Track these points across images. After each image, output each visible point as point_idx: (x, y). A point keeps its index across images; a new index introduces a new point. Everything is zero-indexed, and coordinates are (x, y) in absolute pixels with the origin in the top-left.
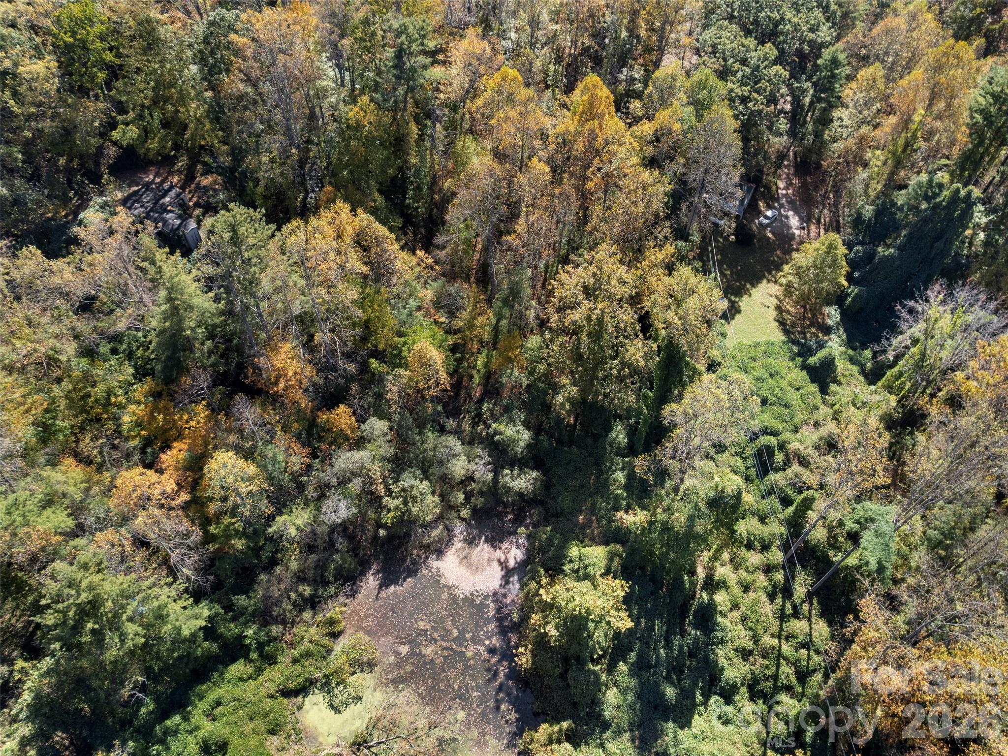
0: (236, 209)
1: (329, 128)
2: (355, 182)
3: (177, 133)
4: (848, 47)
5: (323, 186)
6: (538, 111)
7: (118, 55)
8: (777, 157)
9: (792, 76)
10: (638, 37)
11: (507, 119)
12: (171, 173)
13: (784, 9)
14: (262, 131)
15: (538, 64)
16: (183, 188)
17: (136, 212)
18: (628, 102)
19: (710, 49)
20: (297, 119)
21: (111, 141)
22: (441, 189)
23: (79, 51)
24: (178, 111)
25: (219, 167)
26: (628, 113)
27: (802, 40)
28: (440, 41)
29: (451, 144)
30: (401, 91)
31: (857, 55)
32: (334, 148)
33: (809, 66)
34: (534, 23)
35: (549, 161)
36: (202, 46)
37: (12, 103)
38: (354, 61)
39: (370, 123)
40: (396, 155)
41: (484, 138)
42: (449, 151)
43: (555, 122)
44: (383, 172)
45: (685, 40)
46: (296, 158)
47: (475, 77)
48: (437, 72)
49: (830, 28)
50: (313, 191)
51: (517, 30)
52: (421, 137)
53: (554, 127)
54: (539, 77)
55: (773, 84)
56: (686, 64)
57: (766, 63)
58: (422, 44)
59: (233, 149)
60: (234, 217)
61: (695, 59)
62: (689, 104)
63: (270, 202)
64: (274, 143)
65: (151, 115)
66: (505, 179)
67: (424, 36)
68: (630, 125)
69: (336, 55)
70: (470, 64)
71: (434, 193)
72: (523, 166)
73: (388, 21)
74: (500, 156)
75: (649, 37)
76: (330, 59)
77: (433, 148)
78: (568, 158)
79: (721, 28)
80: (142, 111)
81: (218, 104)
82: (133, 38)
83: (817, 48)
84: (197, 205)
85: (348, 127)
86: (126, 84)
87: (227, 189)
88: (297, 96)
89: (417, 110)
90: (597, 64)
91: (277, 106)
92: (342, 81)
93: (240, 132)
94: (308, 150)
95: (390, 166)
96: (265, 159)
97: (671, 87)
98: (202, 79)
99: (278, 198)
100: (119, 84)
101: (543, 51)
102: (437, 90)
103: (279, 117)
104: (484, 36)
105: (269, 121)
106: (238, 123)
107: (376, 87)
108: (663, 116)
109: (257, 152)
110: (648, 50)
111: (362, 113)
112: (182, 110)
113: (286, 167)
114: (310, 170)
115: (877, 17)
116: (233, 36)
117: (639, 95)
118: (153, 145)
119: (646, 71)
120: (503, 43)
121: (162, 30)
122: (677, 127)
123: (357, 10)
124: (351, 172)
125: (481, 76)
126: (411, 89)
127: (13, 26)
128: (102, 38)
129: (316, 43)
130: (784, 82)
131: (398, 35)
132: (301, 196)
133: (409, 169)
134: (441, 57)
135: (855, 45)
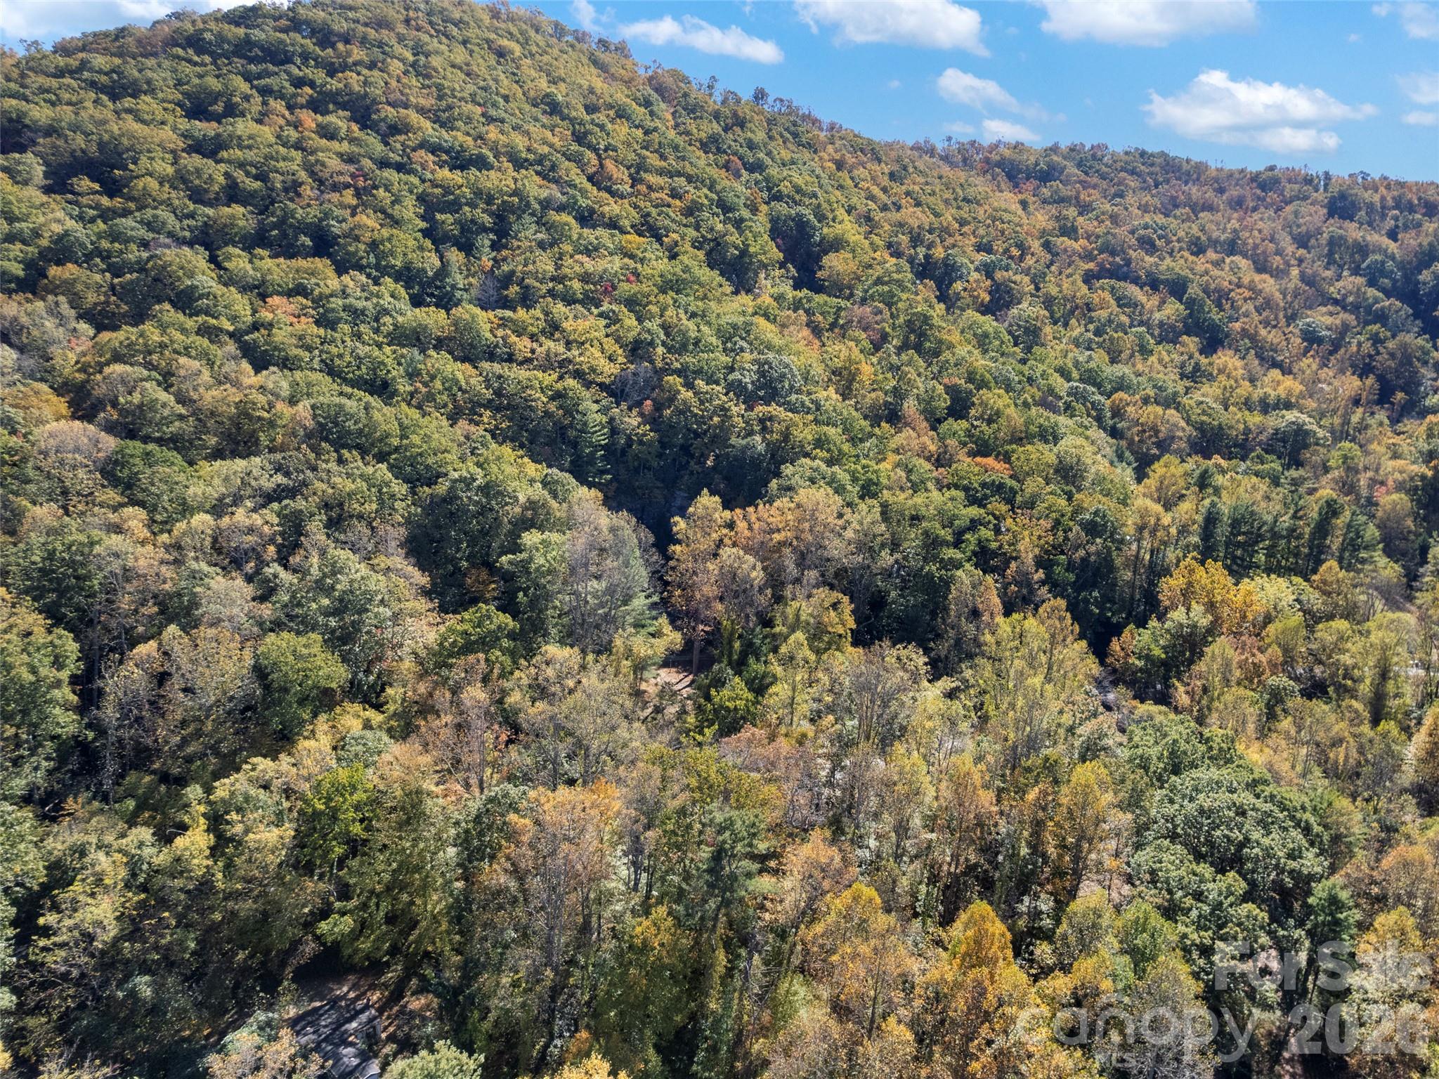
0: (444, 1051)
1: (605, 946)
2: (624, 1030)
3: (401, 932)
4: (1351, 883)
5: (577, 1030)
6: (901, 948)
7: (367, 829)
8: (1271, 1044)
9: (1273, 919)
10: (1044, 855)
11: (855, 956)
12: (373, 987)
13: (1247, 826)
14: (513, 940)
15: (904, 882)
16: (381, 1011)
17: (304, 1040)
18: (1031, 944)
19: (1148, 877)
20: (564, 928)
21: (314, 935)
22: (747, 1054)
23: (324, 820)
24: (412, 903)
25: (440, 984)
26: (1031, 961)
27: (1280, 870)
28: (774, 842)
29: (771, 986)
30: (712, 904)
31: (1367, 895)
32: (605, 975)
33: (1297, 906)
34: (902, 829)
35: (914, 1024)
36: (470, 826)
37: (220, 876)
38: (657, 859)
39: (662, 945)
40: (690, 995)
41: (820, 981)
42: (766, 996)
43: (924, 965)
44: (668, 1019)
45: (1109, 863)
46: (549, 983)
47: (816, 894)
48: (765, 883)
49: (1317, 855)
50: (561, 1036)
51: (879, 837)
52: (730, 972)
53: (924, 972)
54: (905, 901)
55: (1246, 929)
56: (1115, 895)
57: (1231, 899)
58: (750, 845)
59: (466, 962)
60: (437, 1062)
61: (1126, 889)
62: (1123, 952)
63: (495, 1047)
64: (524, 959)
65: (378, 905)
66: (844, 1046)
67: (754, 835)
68: (1036, 978)
69: (636, 849)
70: (811, 876)
71: (736, 1058)
72: (873, 1028)
73: (711, 812)
74: (840, 1010)
75: (1060, 857)
76: (625, 854)
77: (744, 989)
78: (942, 1022)
79: (1159, 848)
80: (369, 898)
81: (466, 898)
82: (394, 809)
83: (1305, 882)
84: (392, 1038)
85: (631, 947)
86: (362, 864)
87: (440, 1018)
88: (574, 898)
89: (731, 934)
90: (987, 889)
91: (542, 908)
92: (636, 884)
93: (485, 939)
94: (568, 974)
95: (680, 1011)
96: (505, 980)
97: (1094, 926)
98: (458, 865)
99: (508, 1041)
100: (354, 863)
101: (912, 867)
102: (762, 907)
103: (542, 923)
104: (834, 841)
105: (526, 927)
106: (485, 926)
107: (680, 895)
108: (1085, 967)
109: (498, 970)
110: (1059, 873)
111: (653, 930)
112: (418, 901)
113: (532, 996)
114: (564, 1005)
115: (1383, 846)
116: (512, 817)
117: (1048, 936)
118: (365, 945)
119: (1056, 901)
120: (859, 852)
121: (429, 802)
122: (1106, 984)
123: (674, 797)
124: (621, 1014)
125: (824, 893)
126: (726, 903)
127: (266, 787)
128: (357, 808)
129: (614, 833)
130: (1262, 927)
131: (719, 833)
132: (542, 1041)
133: (705, 1017)
134: (773, 864)
135: (1358, 880)
